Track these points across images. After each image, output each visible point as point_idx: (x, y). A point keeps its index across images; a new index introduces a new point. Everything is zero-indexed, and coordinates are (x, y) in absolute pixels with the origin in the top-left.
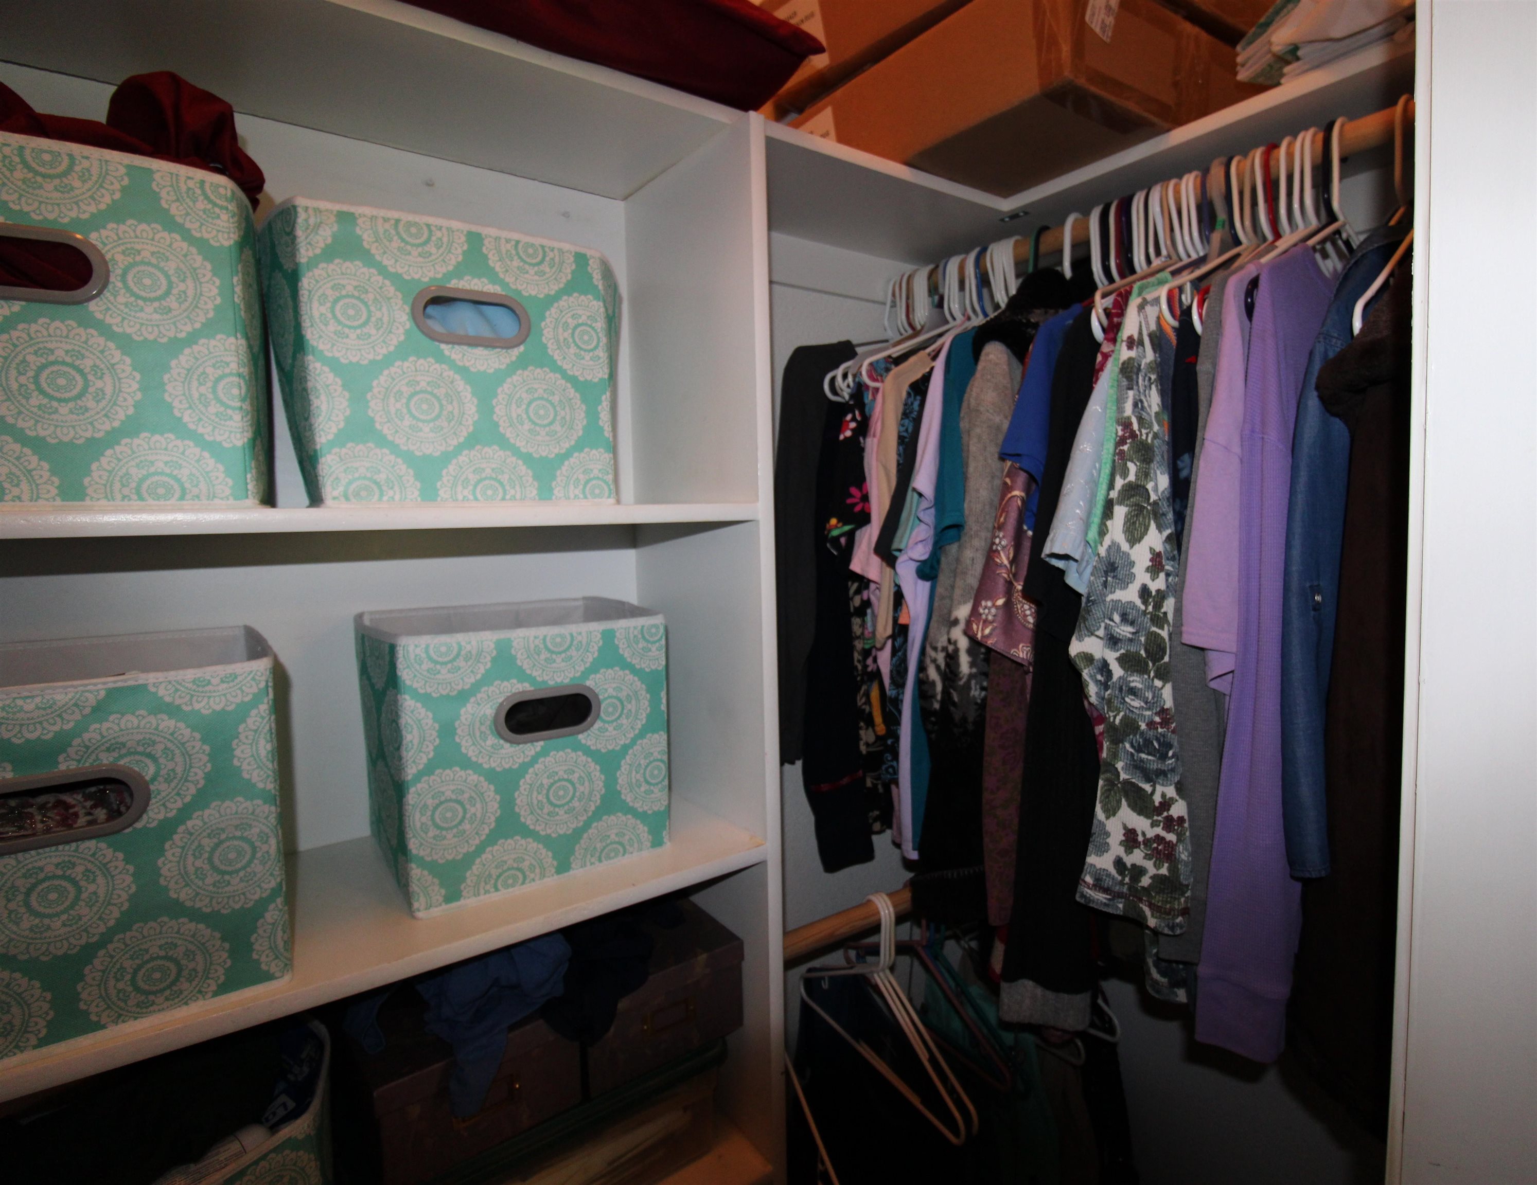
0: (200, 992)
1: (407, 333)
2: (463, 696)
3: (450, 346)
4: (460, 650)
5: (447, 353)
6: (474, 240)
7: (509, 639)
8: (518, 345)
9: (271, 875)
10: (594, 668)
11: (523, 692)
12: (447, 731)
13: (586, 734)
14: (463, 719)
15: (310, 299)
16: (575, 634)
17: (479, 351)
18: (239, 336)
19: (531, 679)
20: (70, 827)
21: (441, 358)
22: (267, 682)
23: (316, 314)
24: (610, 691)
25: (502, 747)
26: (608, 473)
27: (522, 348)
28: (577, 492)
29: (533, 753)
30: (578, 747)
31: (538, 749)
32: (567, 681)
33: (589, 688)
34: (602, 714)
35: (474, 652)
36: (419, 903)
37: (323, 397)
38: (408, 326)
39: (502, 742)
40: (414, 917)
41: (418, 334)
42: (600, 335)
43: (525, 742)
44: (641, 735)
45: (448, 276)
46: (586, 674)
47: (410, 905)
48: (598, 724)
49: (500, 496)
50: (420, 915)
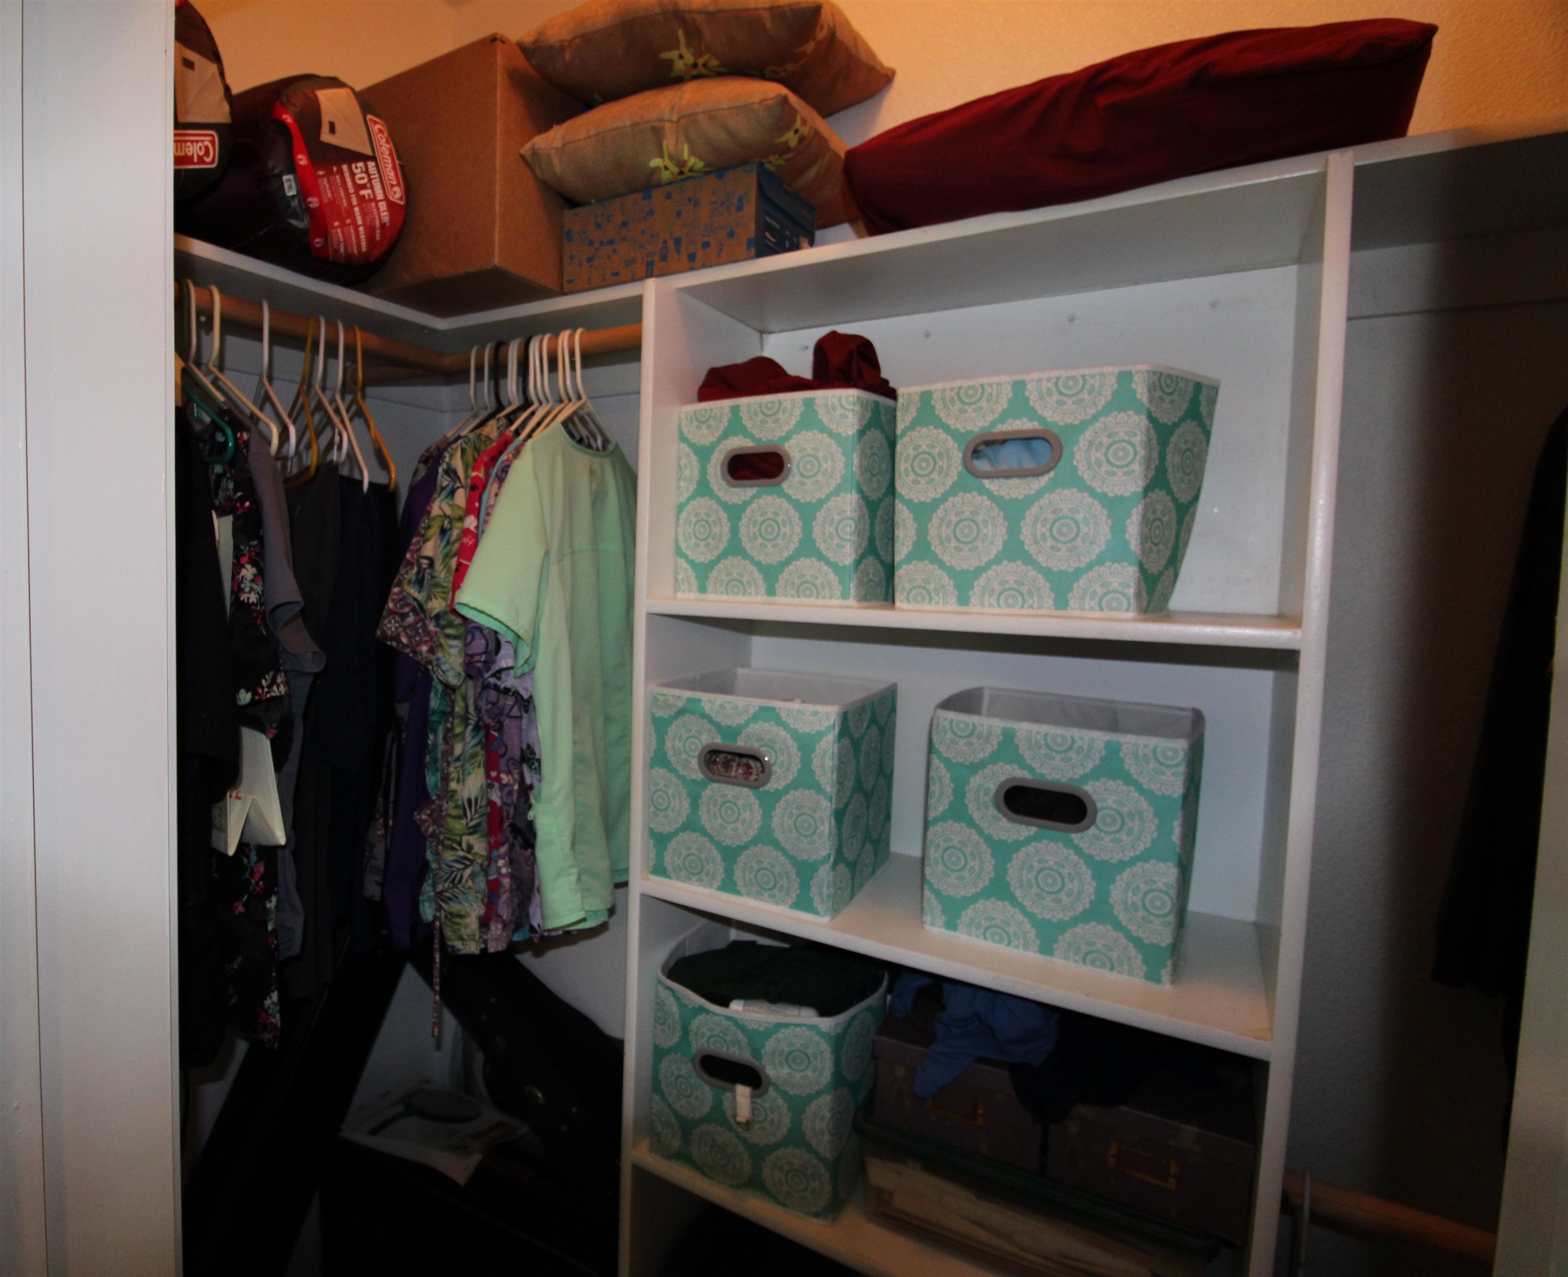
0: (783, 901)
1: (959, 474)
2: (976, 767)
3: (990, 480)
4: (974, 729)
5: (987, 486)
6: (1019, 387)
7: (1014, 729)
8: (1047, 472)
9: (824, 847)
10: (1095, 774)
11: (1023, 779)
12: (959, 792)
13: (1079, 835)
14: (972, 785)
15: (900, 459)
16: (1076, 738)
17: (1015, 482)
18: (853, 492)
19: (1031, 769)
20: (747, 779)
21: (983, 491)
22: (834, 721)
23: (902, 469)
24: (1110, 802)
25: (1000, 820)
26: (1129, 587)
27: (1052, 474)
28: (1093, 603)
29: (1026, 834)
30: (1069, 844)
31: (1032, 833)
32: (1064, 780)
33: (1086, 793)
34: (1098, 821)
35: (985, 733)
36: (927, 918)
37: (901, 529)
38: (960, 468)
39: (1000, 816)
40: (923, 928)
41: (967, 475)
42: (1139, 449)
43: (1021, 823)
44: (1144, 857)
45: (994, 423)
46: (1085, 778)
47: (922, 916)
48: (1092, 831)
49: (1020, 604)
50: (927, 927)
